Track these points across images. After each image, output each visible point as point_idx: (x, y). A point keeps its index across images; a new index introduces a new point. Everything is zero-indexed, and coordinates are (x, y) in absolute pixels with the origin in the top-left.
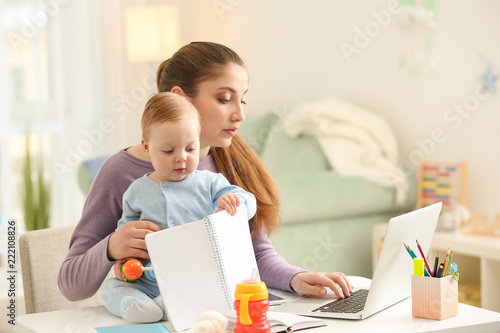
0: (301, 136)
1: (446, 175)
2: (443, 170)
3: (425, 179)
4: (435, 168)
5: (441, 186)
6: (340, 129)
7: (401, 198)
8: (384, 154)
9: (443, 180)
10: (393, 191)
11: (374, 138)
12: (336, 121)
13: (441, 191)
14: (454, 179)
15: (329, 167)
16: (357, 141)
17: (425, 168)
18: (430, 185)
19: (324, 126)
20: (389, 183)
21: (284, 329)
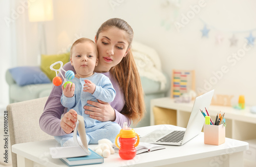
1: (185, 76)
2: (183, 74)
3: (175, 78)
4: (180, 73)
5: (182, 81)
7: (163, 87)
8: (154, 66)
9: (183, 78)
10: (159, 83)
11: (149, 57)
13: (182, 84)
14: (188, 78)
17: (175, 73)
18: (177, 81)
20: (157, 80)
21: (147, 150)
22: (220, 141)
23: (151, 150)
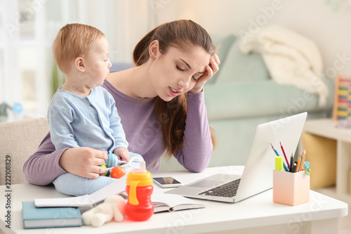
0: (251, 53)
3: (341, 89)
4: (348, 81)
6: (279, 48)
7: (323, 102)
8: (311, 68)
10: (317, 96)
11: (304, 56)
12: (276, 43)
15: (269, 77)
16: (291, 58)
17: (341, 80)
19: (267, 46)
20: (312, 90)
21: (168, 209)
22: (296, 199)
23: (174, 209)
